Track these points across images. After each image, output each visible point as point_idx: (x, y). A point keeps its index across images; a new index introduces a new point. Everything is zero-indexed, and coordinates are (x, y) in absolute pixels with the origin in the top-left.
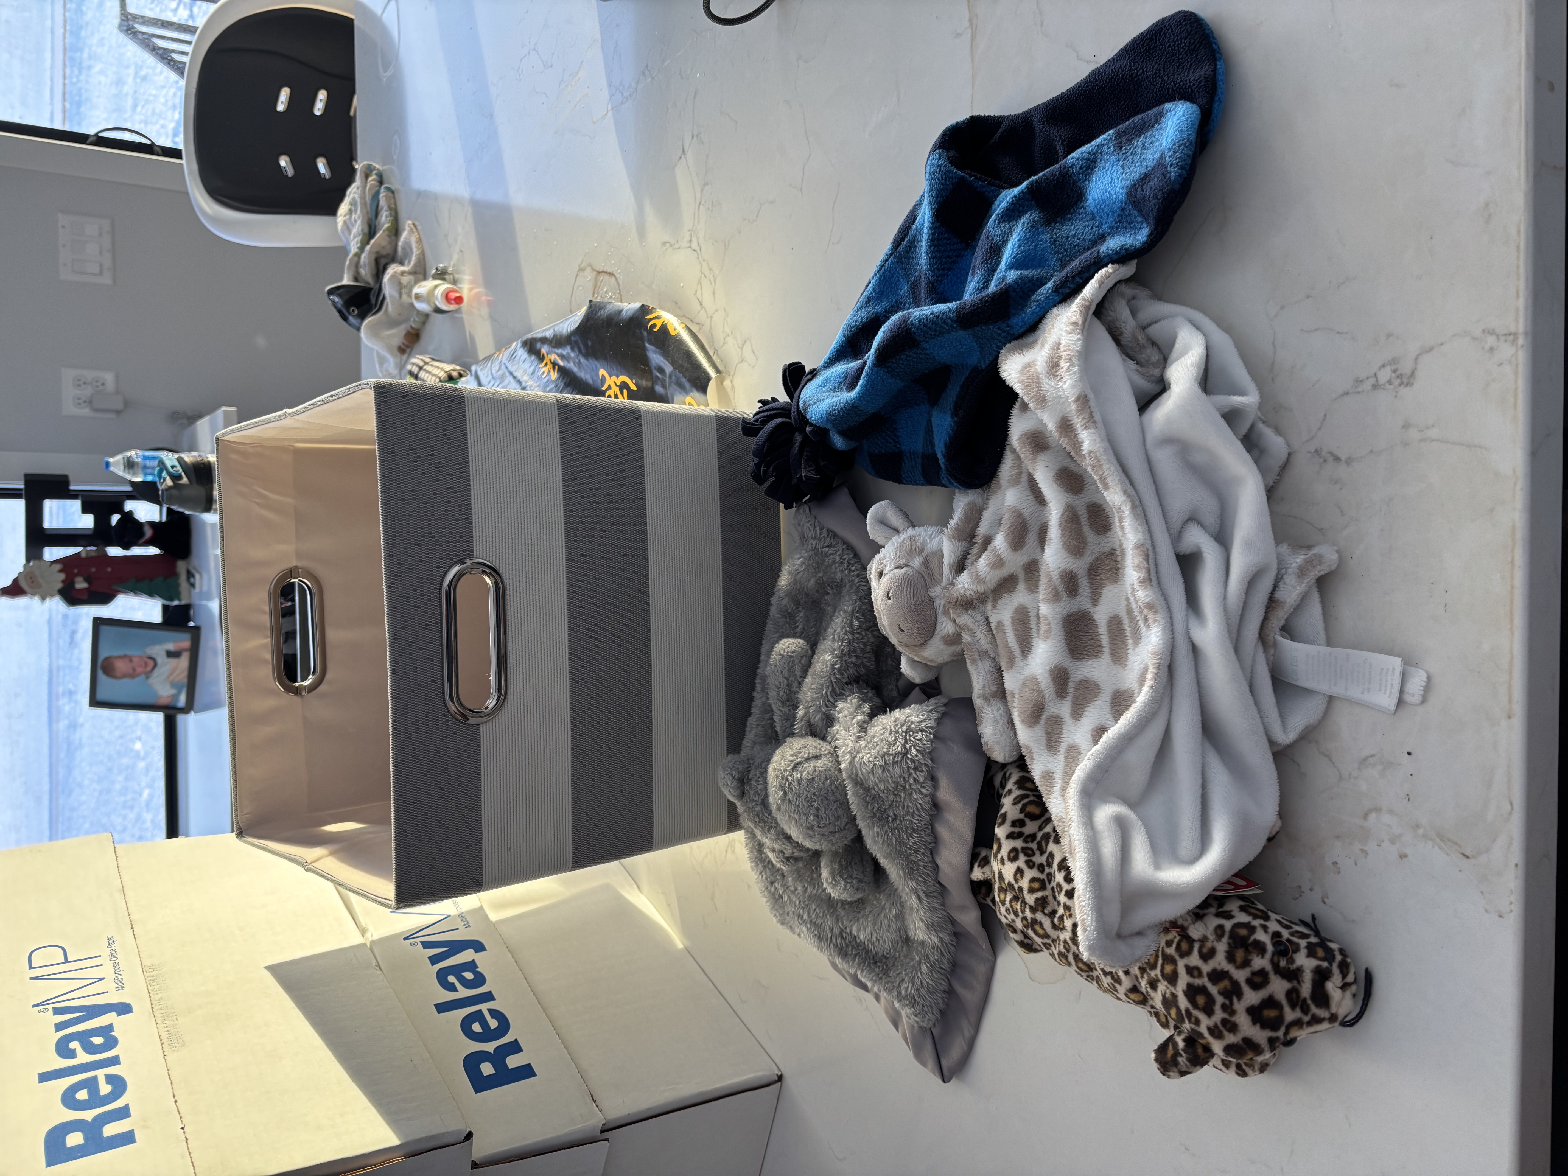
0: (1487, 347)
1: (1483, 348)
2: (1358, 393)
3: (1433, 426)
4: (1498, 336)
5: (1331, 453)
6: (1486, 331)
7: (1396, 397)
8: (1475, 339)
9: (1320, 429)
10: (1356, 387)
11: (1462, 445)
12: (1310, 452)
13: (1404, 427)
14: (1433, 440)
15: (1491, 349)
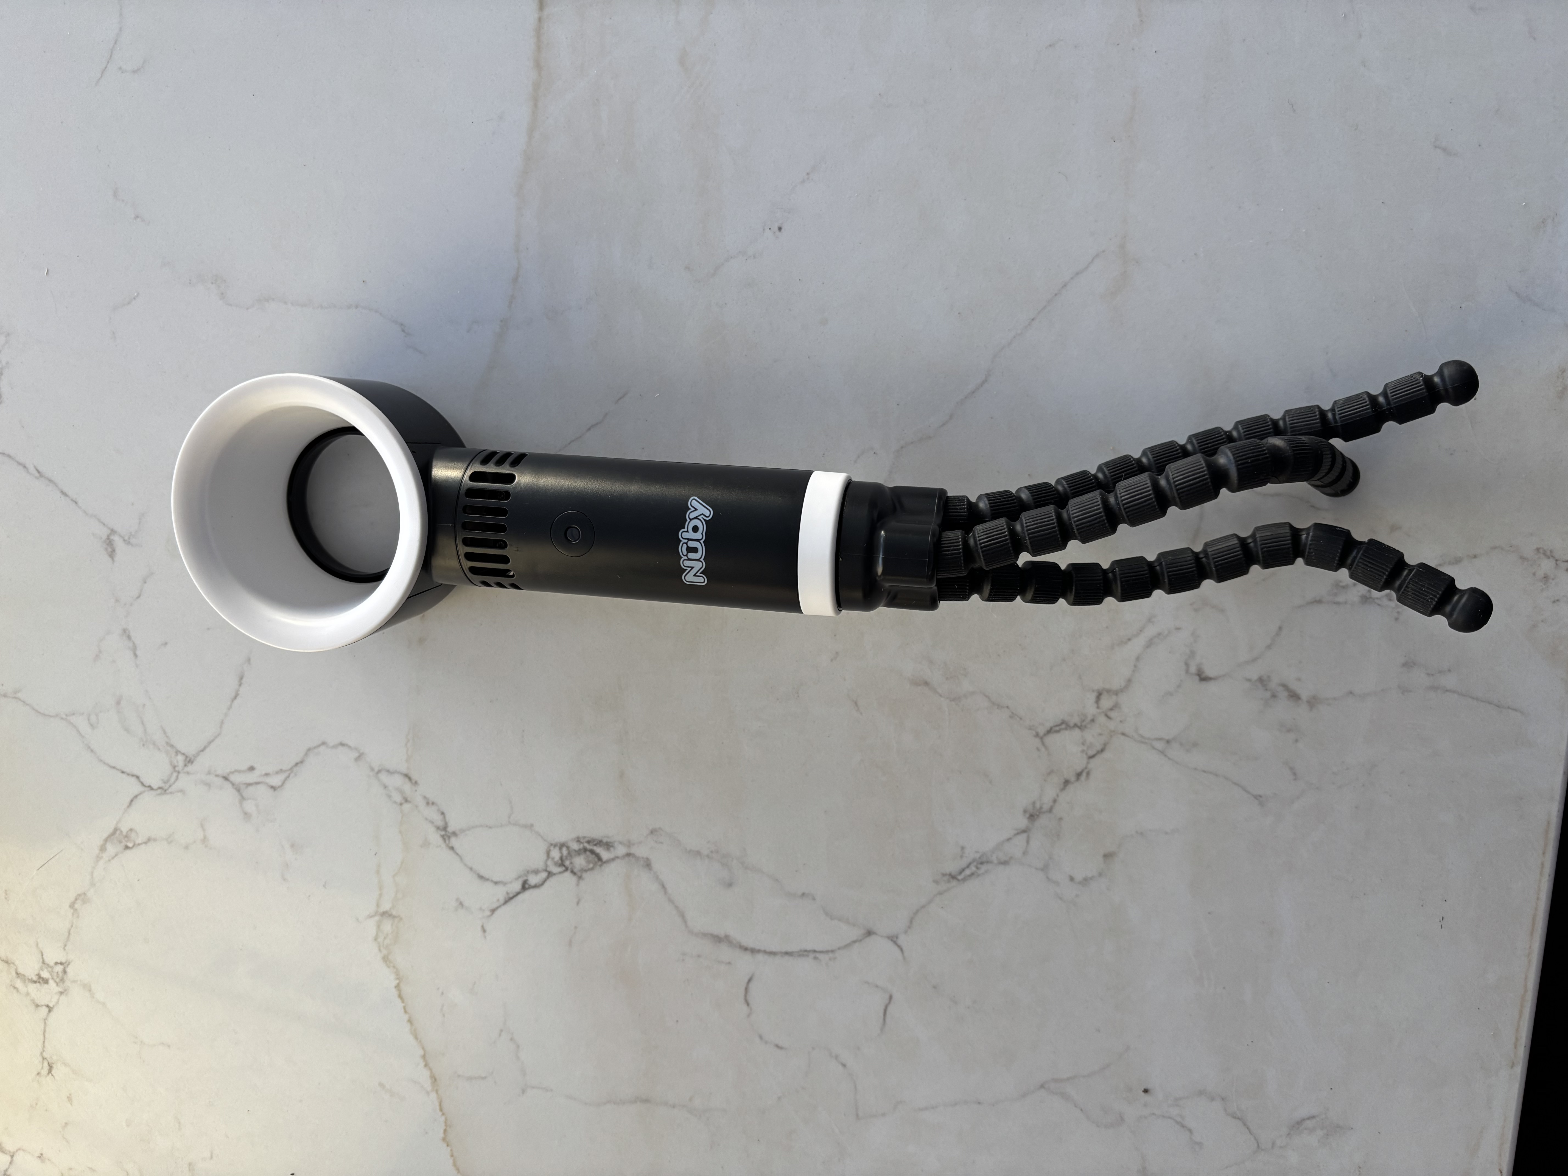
0: (1540, 574)
1: (1534, 574)
2: (1338, 603)
3: (1449, 670)
4: (1557, 560)
5: (1285, 686)
6: (1541, 551)
7: (1397, 619)
8: (1523, 558)
9: (1269, 647)
10: (1336, 595)
11: (1490, 703)
12: (1249, 680)
13: (1405, 665)
14: (1447, 691)
15: (1546, 578)
